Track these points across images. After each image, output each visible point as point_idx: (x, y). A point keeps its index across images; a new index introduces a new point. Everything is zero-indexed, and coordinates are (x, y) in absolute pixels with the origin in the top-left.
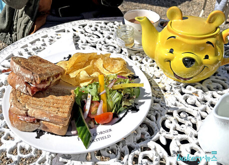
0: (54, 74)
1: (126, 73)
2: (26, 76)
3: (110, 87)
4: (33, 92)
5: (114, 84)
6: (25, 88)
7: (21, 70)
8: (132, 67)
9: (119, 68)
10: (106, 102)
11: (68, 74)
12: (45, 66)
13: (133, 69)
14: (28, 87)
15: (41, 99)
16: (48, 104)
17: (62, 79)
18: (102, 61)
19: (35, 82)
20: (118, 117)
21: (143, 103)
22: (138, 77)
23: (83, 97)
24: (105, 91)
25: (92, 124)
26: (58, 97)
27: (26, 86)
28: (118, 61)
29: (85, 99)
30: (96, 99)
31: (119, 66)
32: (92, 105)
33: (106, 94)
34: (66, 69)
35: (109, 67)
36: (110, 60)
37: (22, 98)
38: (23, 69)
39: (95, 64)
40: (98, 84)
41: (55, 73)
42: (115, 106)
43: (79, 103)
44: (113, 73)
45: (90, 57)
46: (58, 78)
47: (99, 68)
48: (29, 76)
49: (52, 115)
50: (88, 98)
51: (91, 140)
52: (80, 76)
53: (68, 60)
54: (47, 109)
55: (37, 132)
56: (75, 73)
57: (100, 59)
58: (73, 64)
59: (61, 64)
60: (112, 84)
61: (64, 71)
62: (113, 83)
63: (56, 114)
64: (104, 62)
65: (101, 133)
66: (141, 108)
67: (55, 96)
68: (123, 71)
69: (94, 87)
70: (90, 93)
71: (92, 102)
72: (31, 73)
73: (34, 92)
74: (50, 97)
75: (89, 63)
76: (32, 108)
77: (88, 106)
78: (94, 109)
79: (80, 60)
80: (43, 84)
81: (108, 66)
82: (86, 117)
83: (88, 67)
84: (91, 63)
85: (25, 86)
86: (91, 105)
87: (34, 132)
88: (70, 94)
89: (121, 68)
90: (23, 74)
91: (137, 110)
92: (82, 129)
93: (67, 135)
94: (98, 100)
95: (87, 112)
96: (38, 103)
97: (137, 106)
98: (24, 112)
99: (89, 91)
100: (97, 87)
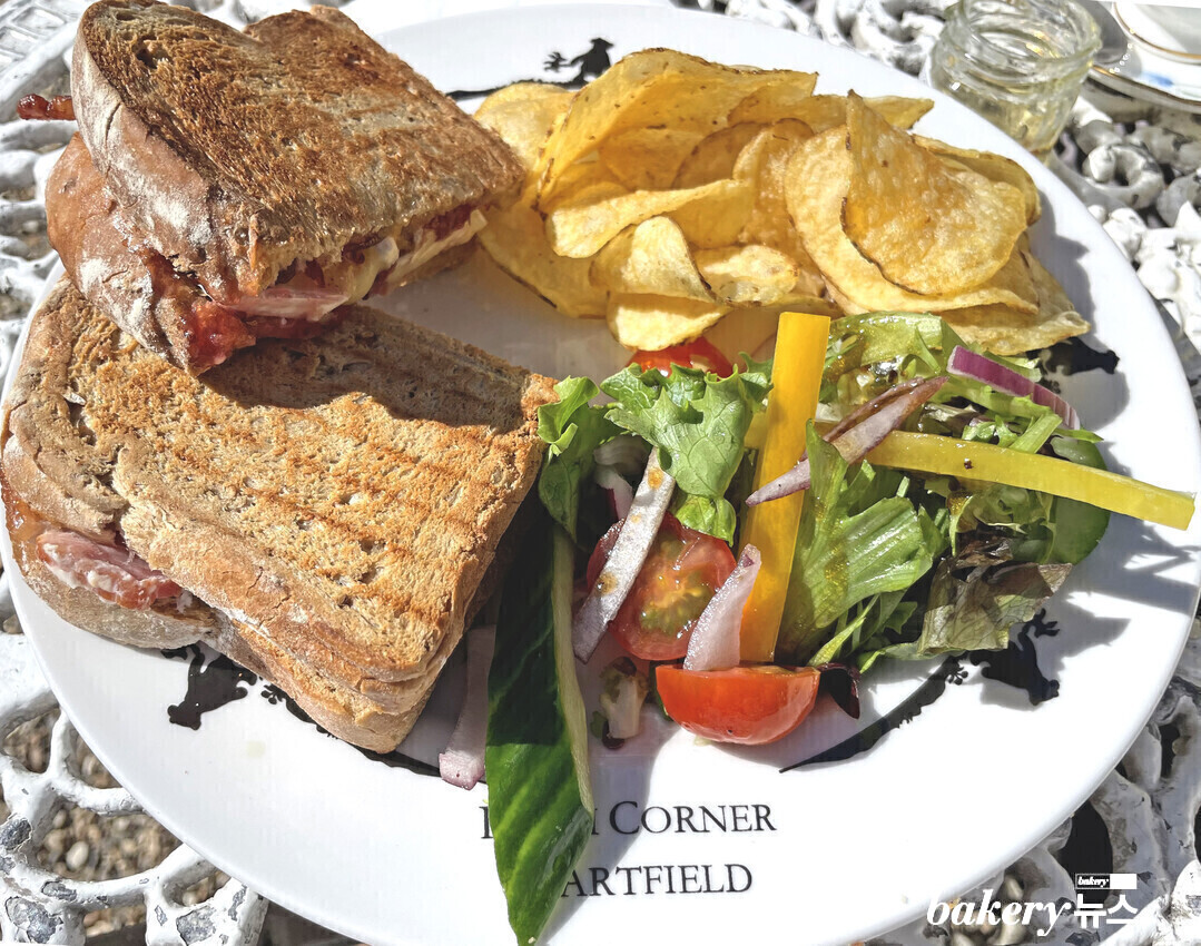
0: (422, 206)
1: (1026, 319)
2: (161, 207)
3: (858, 440)
4: (201, 349)
5: (905, 425)
6: (140, 304)
7: (128, 140)
8: (1078, 250)
9: (972, 262)
10: (786, 566)
11: (542, 212)
12: (371, 126)
13: (1081, 280)
14: (166, 303)
15: (266, 415)
16: (303, 484)
17: (488, 240)
18: (844, 162)
19: (226, 271)
20: (853, 708)
21: (1108, 630)
22: (1109, 361)
23: (608, 454)
24: (803, 473)
25: (626, 708)
26: (406, 428)
27: (158, 291)
28: (981, 188)
29: (614, 482)
30: (707, 516)
31: (985, 240)
32: (667, 547)
33: (806, 497)
34: (538, 165)
35: (893, 229)
36: (917, 167)
37: (110, 376)
38: (138, 131)
39: (777, 168)
40: (757, 392)
41: (432, 194)
42: (853, 614)
43: (564, 507)
44: (914, 293)
45: (752, 100)
46: (460, 235)
47: (801, 212)
48: (175, 212)
49: (301, 617)
50: (644, 489)
51: (581, 865)
52: (625, 253)
53: (579, 82)
54: (279, 533)
55: (197, 663)
56: (598, 213)
57: (833, 139)
58: (599, 134)
59: (508, 109)
60: (885, 419)
61: (521, 181)
62: (896, 410)
63: (332, 615)
64: (860, 176)
65: (682, 819)
66: (1077, 671)
67: (379, 414)
68: (1008, 296)
69: (719, 413)
70: (666, 461)
71: (669, 530)
72: (199, 185)
73: (212, 350)
74: (338, 410)
75: (734, 151)
76: (160, 497)
77: (625, 557)
78: (670, 590)
79: (667, 110)
80: (302, 288)
81: (885, 218)
82: (591, 638)
83: (712, 188)
84: (745, 159)
85: (146, 283)
86: (654, 551)
87: (169, 654)
88: (511, 417)
89: (993, 266)
90: (138, 184)
91: (1041, 689)
92: (527, 764)
93: (407, 751)
94: (725, 534)
95: (611, 602)
96: (228, 454)
97: (1042, 644)
98: (93, 520)
99: (668, 438)
100: (743, 422)
